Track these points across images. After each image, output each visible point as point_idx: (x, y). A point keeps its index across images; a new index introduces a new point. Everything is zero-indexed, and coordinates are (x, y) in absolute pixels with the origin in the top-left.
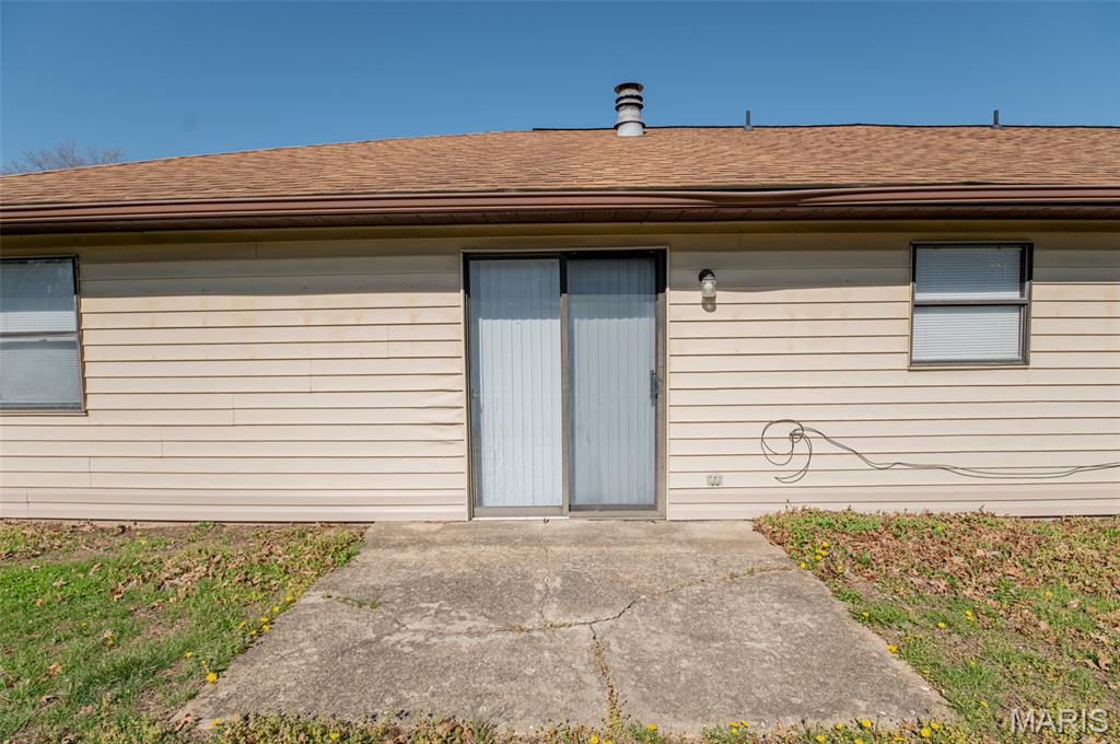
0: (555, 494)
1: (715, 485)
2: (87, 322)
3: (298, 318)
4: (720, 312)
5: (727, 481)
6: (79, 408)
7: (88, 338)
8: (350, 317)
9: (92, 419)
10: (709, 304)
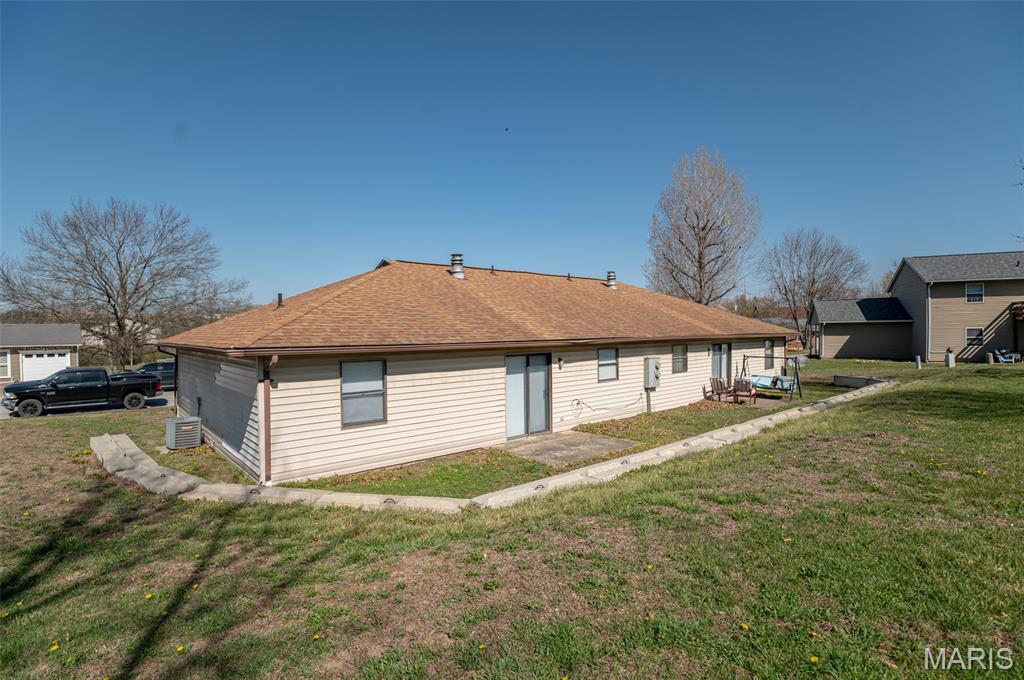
0: (521, 430)
1: (562, 420)
2: (389, 385)
3: (460, 379)
4: (563, 370)
5: (565, 419)
6: (384, 420)
7: (389, 392)
8: (476, 378)
9: (389, 424)
10: (560, 368)
